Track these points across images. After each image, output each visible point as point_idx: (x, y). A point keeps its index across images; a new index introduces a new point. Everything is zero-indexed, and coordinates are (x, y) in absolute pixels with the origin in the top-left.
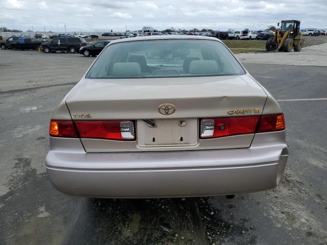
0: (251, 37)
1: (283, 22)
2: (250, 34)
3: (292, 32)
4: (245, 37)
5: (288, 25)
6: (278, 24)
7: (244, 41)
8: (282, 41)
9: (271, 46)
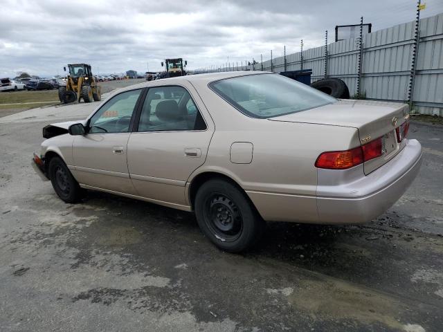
0: (16, 86)
1: (70, 66)
2: (13, 84)
3: (86, 78)
4: (8, 87)
5: (76, 70)
6: (65, 68)
7: (8, 93)
8: (79, 89)
9: (67, 97)
